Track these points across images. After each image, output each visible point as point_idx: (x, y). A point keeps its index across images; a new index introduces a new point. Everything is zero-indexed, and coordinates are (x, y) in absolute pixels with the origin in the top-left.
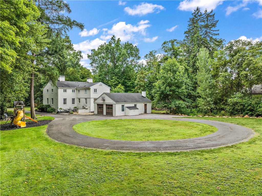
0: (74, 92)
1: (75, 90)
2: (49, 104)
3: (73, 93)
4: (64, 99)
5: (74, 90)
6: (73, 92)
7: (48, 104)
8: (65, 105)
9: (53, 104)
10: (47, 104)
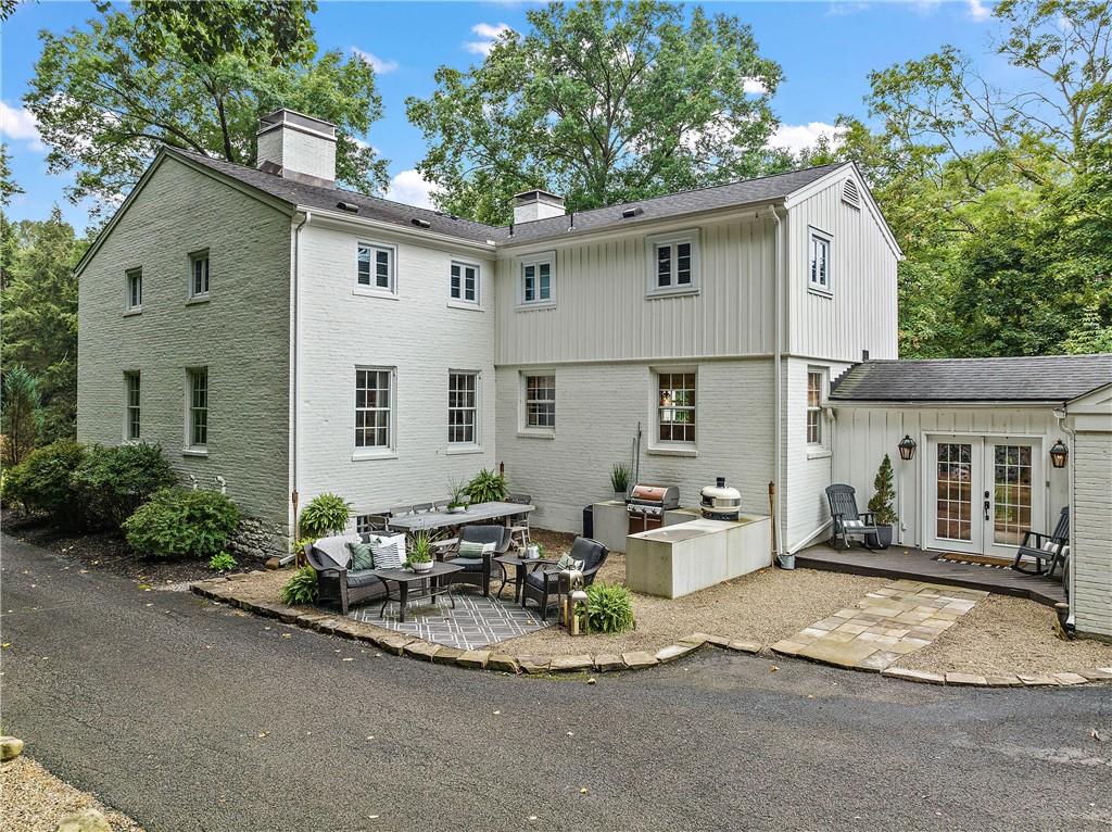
0: (470, 296)
1: (483, 278)
2: (150, 436)
3: (462, 302)
4: (360, 376)
5: (470, 273)
6: (456, 293)
7: (135, 443)
8: (377, 451)
9: (200, 437)
10: (126, 441)
